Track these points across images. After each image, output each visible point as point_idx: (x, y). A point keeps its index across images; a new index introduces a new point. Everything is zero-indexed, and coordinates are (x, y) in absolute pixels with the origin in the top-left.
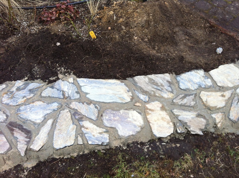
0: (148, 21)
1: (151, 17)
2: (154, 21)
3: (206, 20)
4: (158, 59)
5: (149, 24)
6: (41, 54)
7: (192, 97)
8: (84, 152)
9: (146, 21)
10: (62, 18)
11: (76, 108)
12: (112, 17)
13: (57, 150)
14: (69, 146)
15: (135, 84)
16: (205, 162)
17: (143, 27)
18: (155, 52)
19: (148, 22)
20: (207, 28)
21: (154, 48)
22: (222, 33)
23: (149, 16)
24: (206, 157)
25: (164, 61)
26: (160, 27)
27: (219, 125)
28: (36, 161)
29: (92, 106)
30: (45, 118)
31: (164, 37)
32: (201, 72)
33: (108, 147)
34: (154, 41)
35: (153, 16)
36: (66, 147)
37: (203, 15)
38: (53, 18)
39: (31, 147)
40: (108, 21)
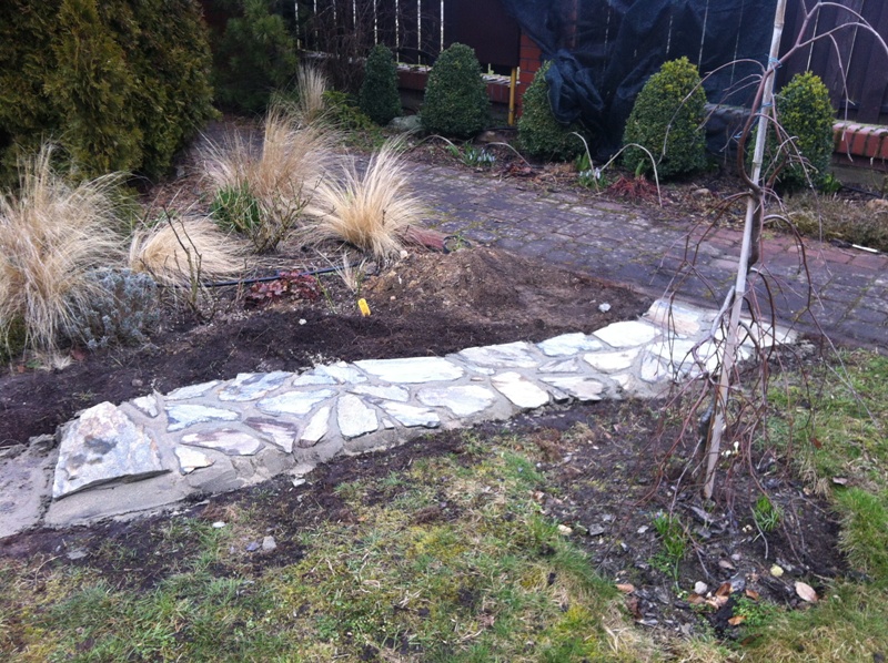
0: (465, 276)
1: (468, 270)
2: (476, 274)
3: (571, 273)
4: (496, 328)
5: (467, 281)
6: (270, 341)
7: (573, 361)
8: (398, 443)
9: (460, 276)
10: (295, 291)
11: (365, 392)
12: (394, 280)
13: (350, 439)
14: (370, 433)
15: (464, 360)
16: (614, 430)
17: (456, 287)
18: (488, 320)
19: (465, 279)
20: (574, 284)
21: (486, 316)
22: (604, 287)
23: (464, 268)
24: (613, 424)
25: (509, 329)
26: (489, 281)
27: (626, 388)
28: (311, 465)
29: (393, 387)
30: (313, 408)
31: (500, 296)
32: (581, 335)
33: (440, 431)
34: (480, 305)
35: (472, 268)
36: (365, 433)
37: (564, 268)
38: (278, 293)
39: (302, 438)
40: (386, 288)
